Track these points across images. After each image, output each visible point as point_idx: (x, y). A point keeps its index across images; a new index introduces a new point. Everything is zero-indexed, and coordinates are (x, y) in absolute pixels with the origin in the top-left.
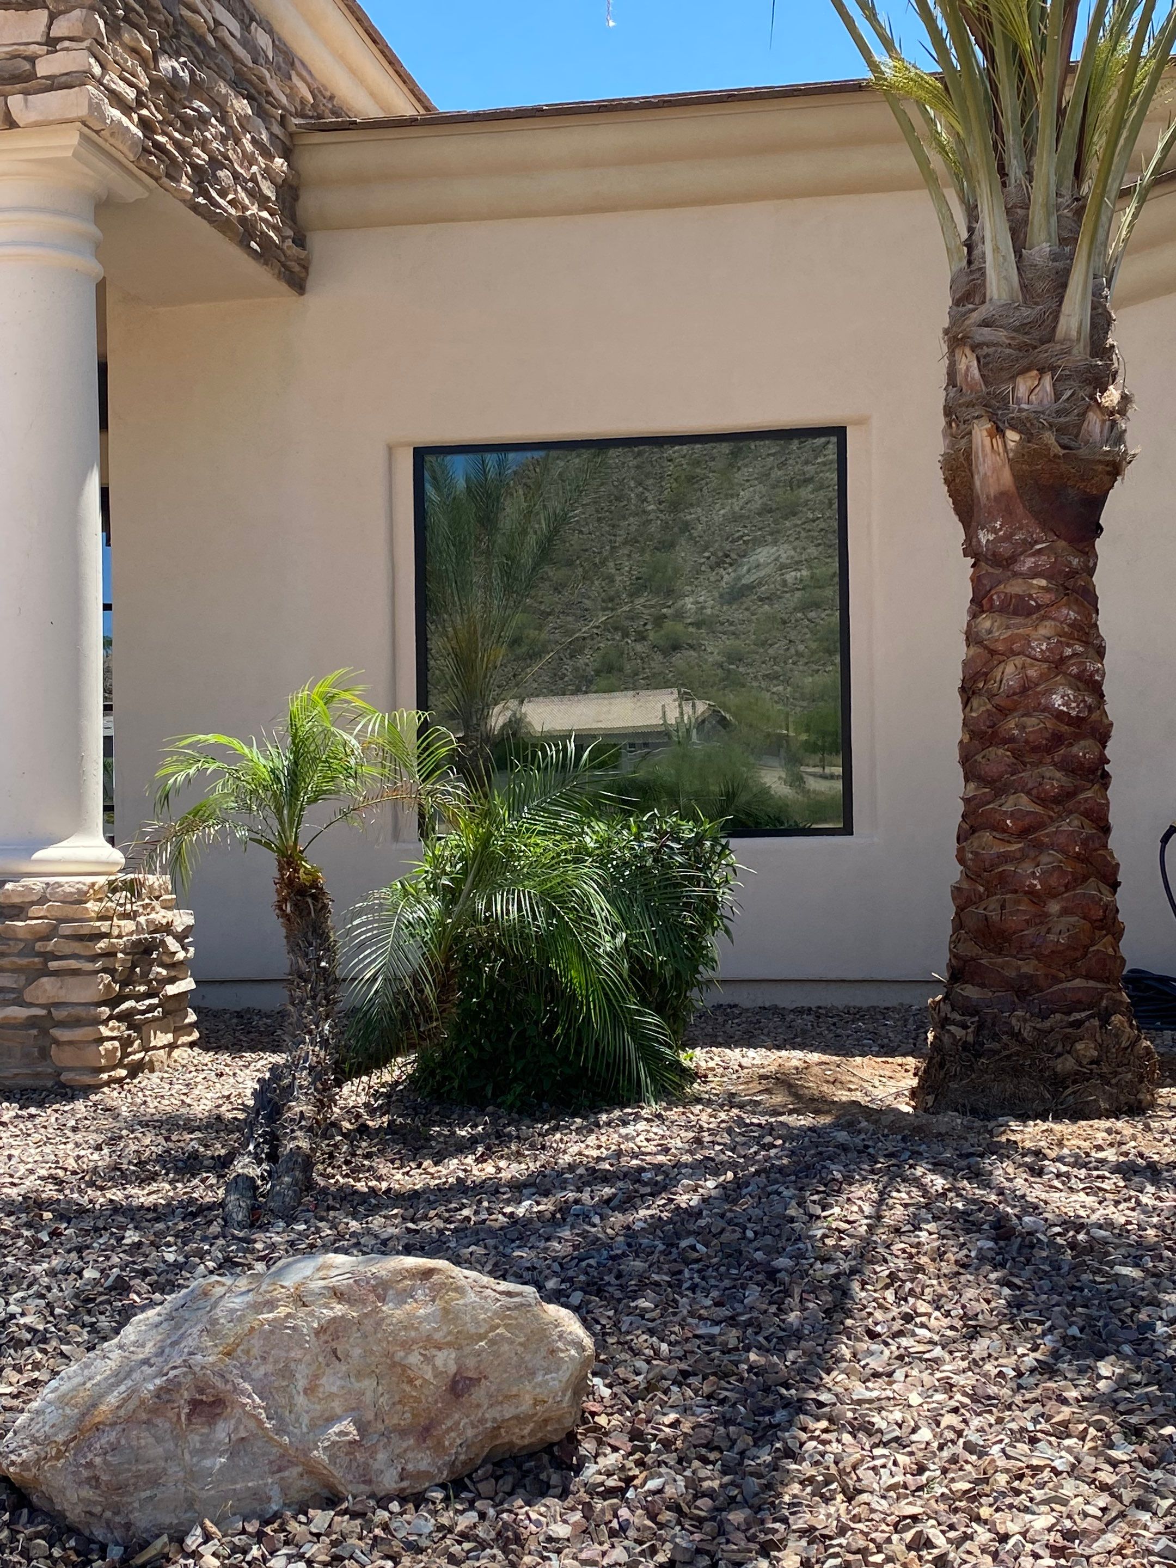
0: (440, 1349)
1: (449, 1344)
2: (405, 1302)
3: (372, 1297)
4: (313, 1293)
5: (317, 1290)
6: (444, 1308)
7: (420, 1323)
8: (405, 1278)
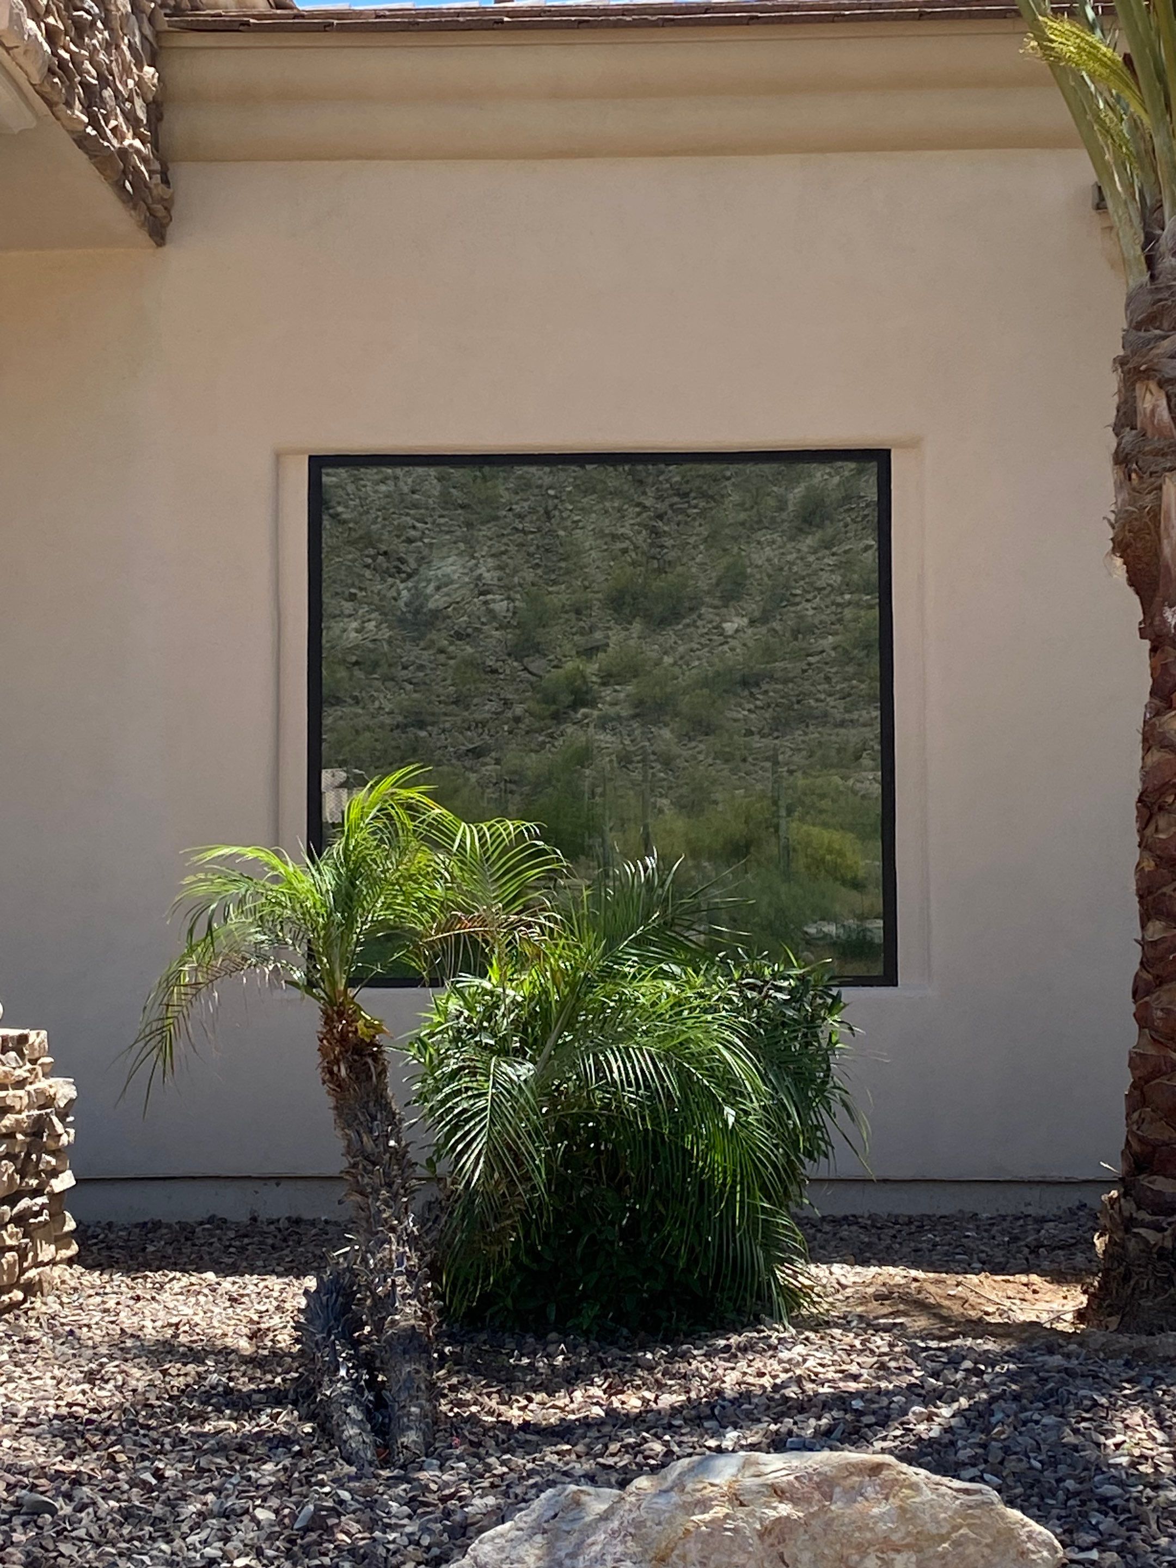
0: (898, 1551)
1: (908, 1546)
2: (855, 1501)
3: (817, 1496)
4: (751, 1492)
5: (754, 1488)
6: (900, 1507)
7: (875, 1523)
8: (852, 1474)
